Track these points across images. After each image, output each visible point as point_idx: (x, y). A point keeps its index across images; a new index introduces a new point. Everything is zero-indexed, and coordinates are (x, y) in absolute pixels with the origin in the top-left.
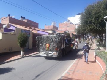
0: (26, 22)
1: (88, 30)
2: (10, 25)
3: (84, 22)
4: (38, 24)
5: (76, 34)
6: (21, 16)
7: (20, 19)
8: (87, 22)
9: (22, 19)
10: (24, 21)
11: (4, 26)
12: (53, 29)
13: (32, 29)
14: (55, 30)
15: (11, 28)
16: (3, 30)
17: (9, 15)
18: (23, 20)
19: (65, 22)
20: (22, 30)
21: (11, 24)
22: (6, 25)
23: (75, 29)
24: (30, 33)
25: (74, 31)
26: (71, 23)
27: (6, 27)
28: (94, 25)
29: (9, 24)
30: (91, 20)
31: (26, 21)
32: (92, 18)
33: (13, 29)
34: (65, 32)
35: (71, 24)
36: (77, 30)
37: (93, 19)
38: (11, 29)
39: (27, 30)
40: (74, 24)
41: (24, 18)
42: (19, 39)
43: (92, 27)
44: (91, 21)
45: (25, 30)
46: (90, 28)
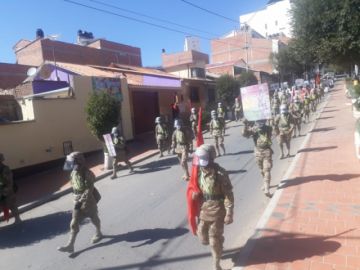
0: (99, 48)
1: (326, 54)
2: (50, 65)
3: (308, 27)
4: (137, 51)
5: (276, 72)
6: (80, 32)
7: (79, 41)
8: (319, 24)
9: (83, 40)
10: (91, 46)
11: (32, 73)
12: (194, 63)
13: (124, 73)
14: (200, 65)
15: (53, 77)
16: (30, 86)
17: (40, 33)
18: (88, 43)
19: (232, 35)
20: (94, 79)
21: (52, 63)
22: (37, 67)
23: (272, 55)
24: (120, 89)
25: (267, 60)
26: (255, 35)
27: (38, 74)
28: (345, 35)
29: (47, 62)
30: (333, 16)
31: (97, 45)
32: (340, 8)
33: (62, 80)
34: (235, 68)
35: (253, 36)
36: (278, 58)
37: (343, 13)
38: (56, 79)
39: (110, 79)
40: (264, 35)
41: (88, 36)
42: (91, 113)
43: (339, 42)
44: (333, 21)
45: (104, 80)
46: (334, 48)
